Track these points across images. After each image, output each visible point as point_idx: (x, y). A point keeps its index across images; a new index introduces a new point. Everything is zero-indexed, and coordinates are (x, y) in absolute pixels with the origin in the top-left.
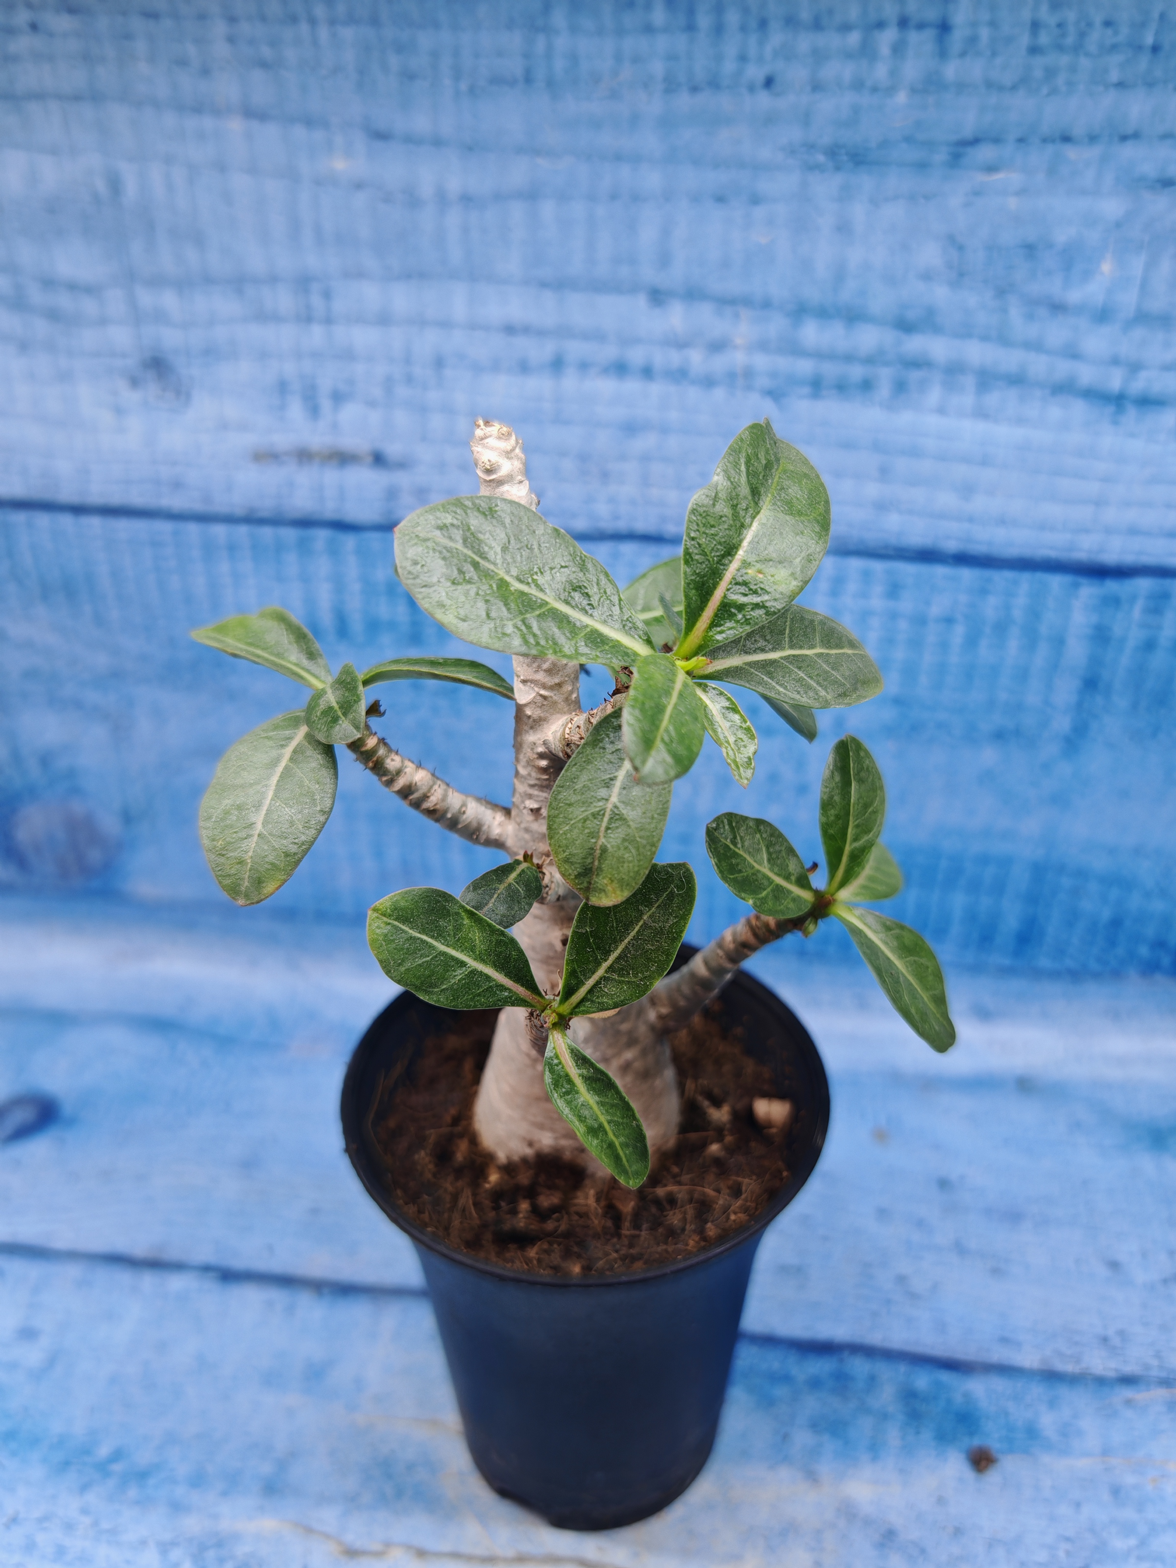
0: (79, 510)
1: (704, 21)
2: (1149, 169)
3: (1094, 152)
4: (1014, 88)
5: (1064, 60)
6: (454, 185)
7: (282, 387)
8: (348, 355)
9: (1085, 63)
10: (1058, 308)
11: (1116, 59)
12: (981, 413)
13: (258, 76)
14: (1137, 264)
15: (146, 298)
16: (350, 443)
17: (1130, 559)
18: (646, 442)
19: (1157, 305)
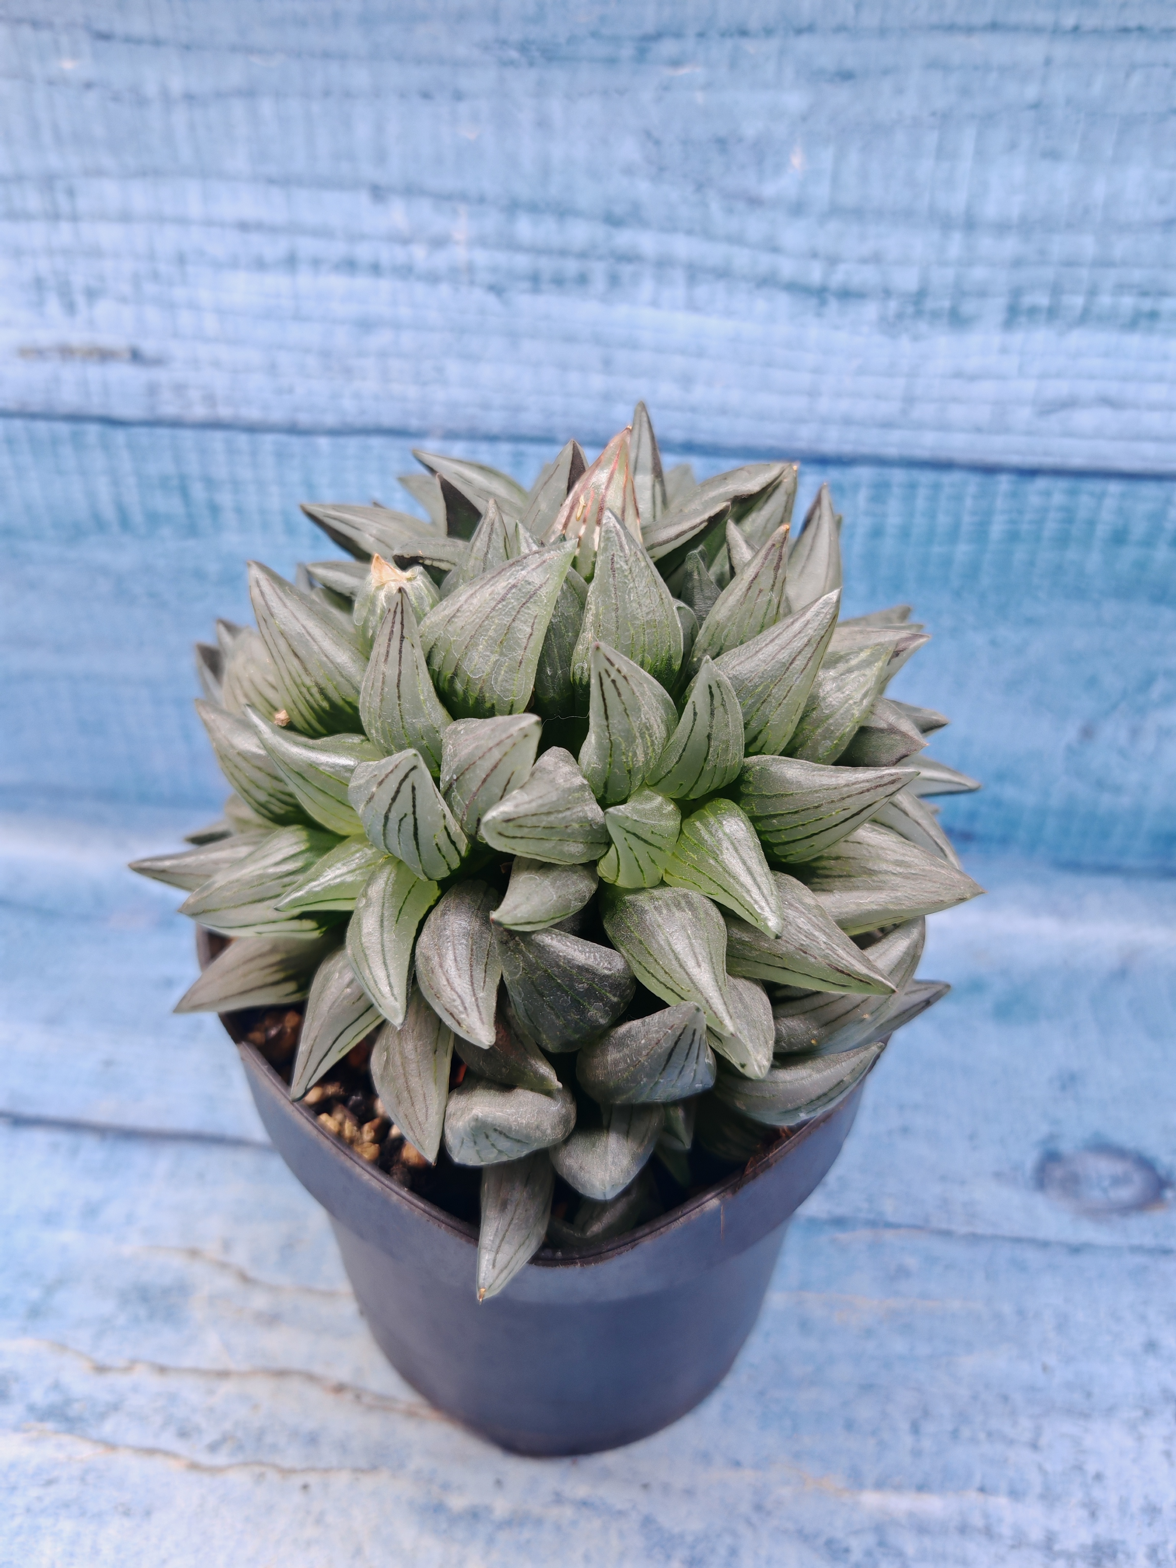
2: (826, 61)
3: (772, 45)
6: (176, 85)
7: (39, 284)
8: (96, 252)
10: (755, 202)
12: (692, 306)
14: (827, 156)
16: (108, 339)
17: (847, 448)
18: (382, 339)
19: (849, 198)
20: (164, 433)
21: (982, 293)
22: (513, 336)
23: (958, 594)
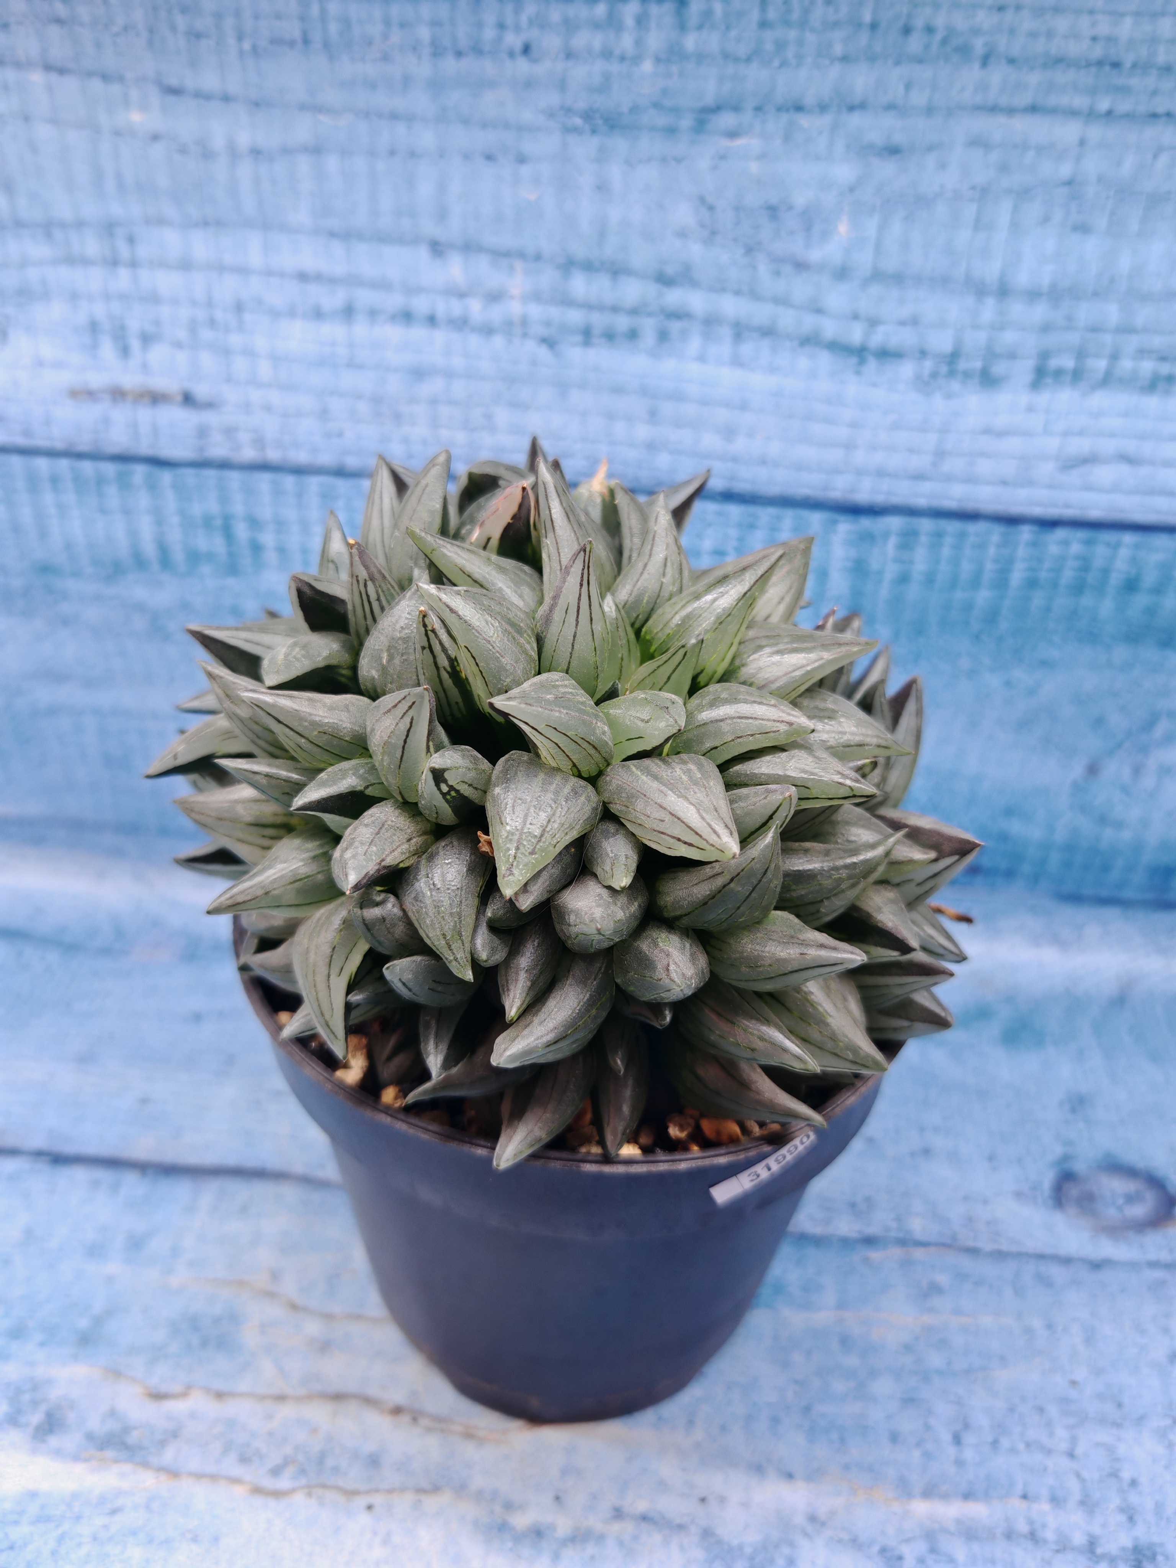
2: (875, 137)
3: (825, 120)
4: (748, 59)
5: (793, 34)
6: (244, 139)
7: (94, 327)
8: (153, 298)
9: (811, 38)
10: (801, 266)
11: (838, 35)
12: (737, 362)
13: (54, 31)
14: (871, 226)
16: (160, 383)
17: (880, 499)
18: (434, 386)
19: (890, 264)
20: (211, 473)
21: (1012, 356)
22: (563, 387)
23: (977, 638)
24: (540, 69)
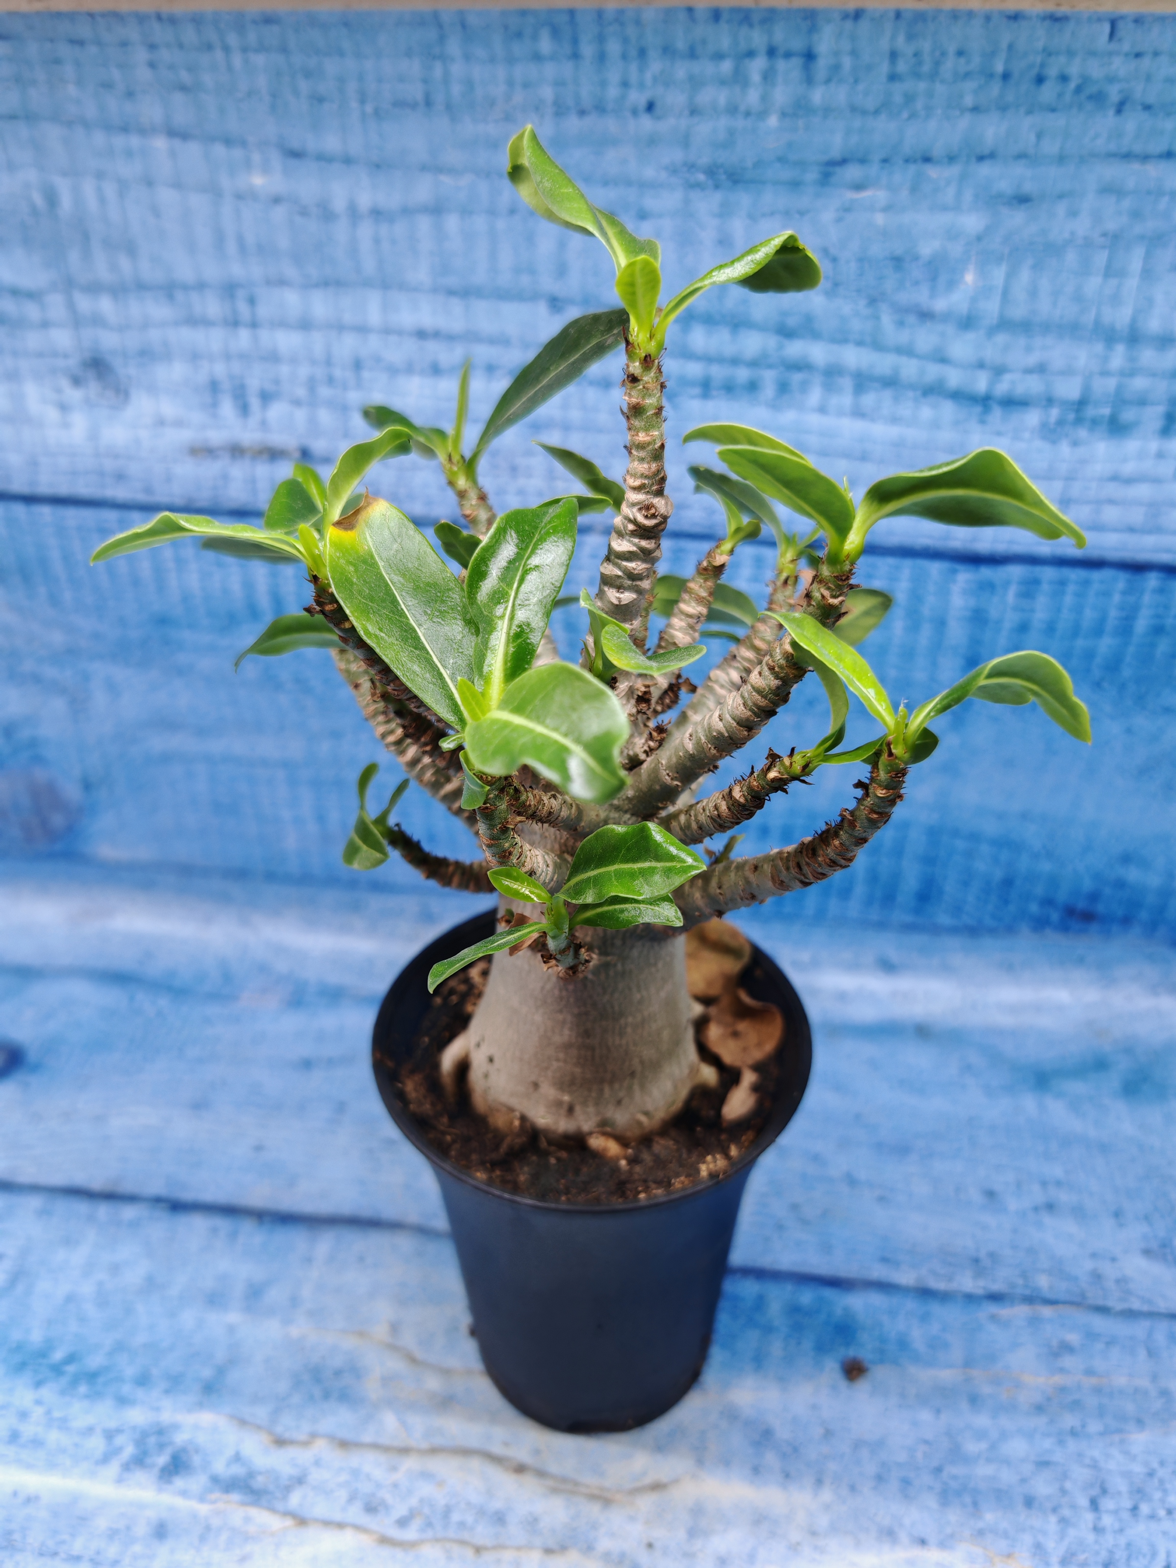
0: (30, 499)
1: (588, 50)
2: (1005, 186)
3: (954, 170)
4: (877, 112)
5: (922, 86)
6: (365, 200)
7: (214, 387)
8: (273, 357)
9: (940, 89)
10: (925, 316)
11: (970, 85)
12: (858, 413)
13: (178, 98)
14: (999, 275)
15: (84, 303)
16: (278, 439)
19: (1018, 312)
21: (1142, 401)
24: (665, 126)
